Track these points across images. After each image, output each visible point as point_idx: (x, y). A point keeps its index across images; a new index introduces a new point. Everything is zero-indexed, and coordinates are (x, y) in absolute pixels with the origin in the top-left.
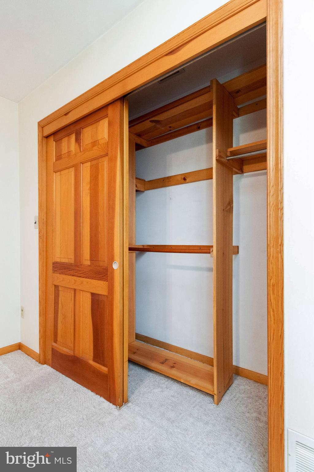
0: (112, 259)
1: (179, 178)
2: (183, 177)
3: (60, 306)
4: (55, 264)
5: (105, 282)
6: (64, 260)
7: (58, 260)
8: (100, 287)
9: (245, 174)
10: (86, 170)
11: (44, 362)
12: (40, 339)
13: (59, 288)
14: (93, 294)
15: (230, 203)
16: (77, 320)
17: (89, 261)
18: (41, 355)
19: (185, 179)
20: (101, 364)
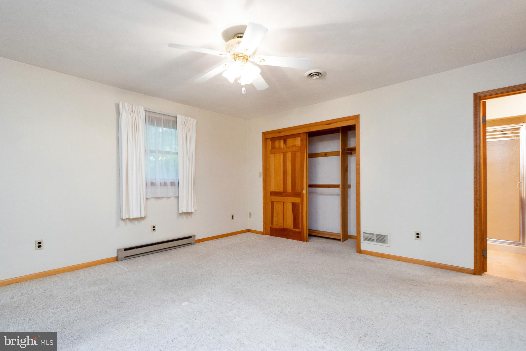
0: (303, 189)
1: (323, 154)
2: (325, 154)
3: (275, 210)
4: (271, 192)
5: (299, 198)
6: (276, 191)
7: (273, 191)
8: (297, 200)
9: (353, 155)
10: (289, 155)
11: (266, 234)
12: (263, 225)
13: (274, 202)
14: (293, 203)
15: (347, 168)
16: (285, 214)
17: (291, 191)
18: (264, 231)
19: (326, 155)
20: (297, 229)
